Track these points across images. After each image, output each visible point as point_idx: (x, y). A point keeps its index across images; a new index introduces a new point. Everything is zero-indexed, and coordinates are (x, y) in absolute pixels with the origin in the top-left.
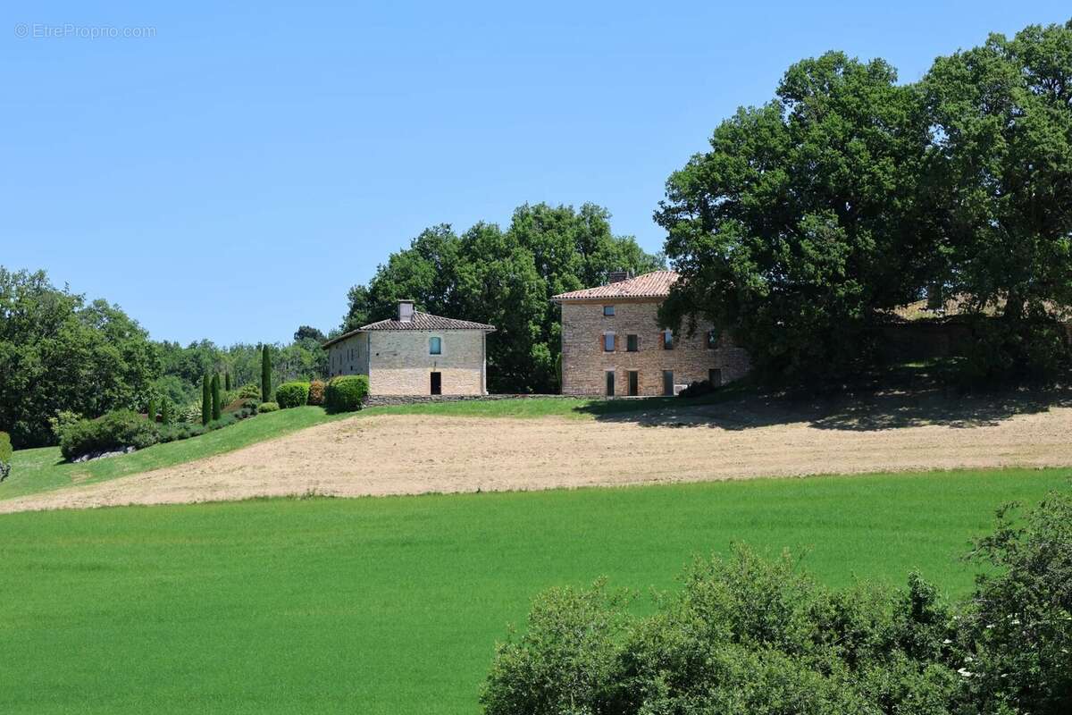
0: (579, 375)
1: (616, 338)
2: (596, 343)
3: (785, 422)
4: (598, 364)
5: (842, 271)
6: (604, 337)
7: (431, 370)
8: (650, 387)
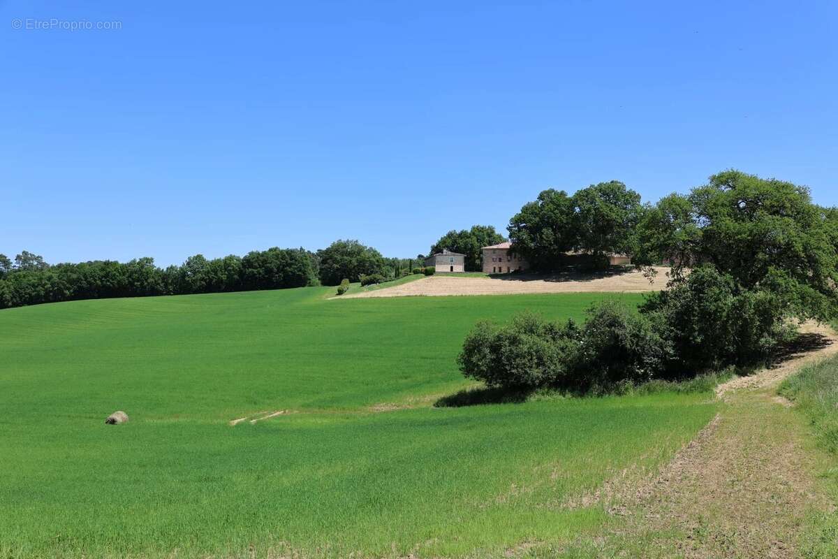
0: (487, 267)
1: (496, 259)
2: (491, 260)
4: (492, 265)
5: (552, 243)
6: (493, 258)
7: (451, 266)
8: (504, 271)
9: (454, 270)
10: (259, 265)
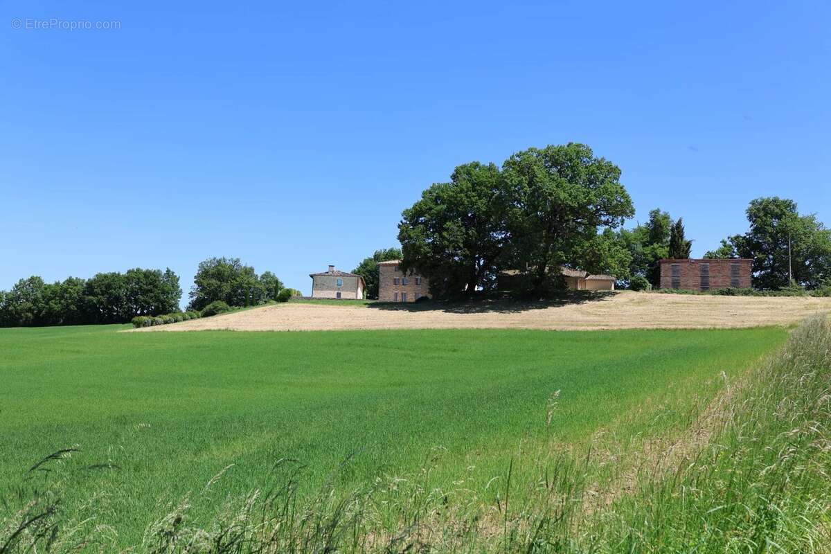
0: (385, 294)
1: (399, 279)
2: (392, 281)
3: (434, 310)
4: (391, 290)
5: (462, 246)
6: (395, 279)
7: (336, 292)
8: (411, 298)
9: (342, 297)
10: (101, 291)
